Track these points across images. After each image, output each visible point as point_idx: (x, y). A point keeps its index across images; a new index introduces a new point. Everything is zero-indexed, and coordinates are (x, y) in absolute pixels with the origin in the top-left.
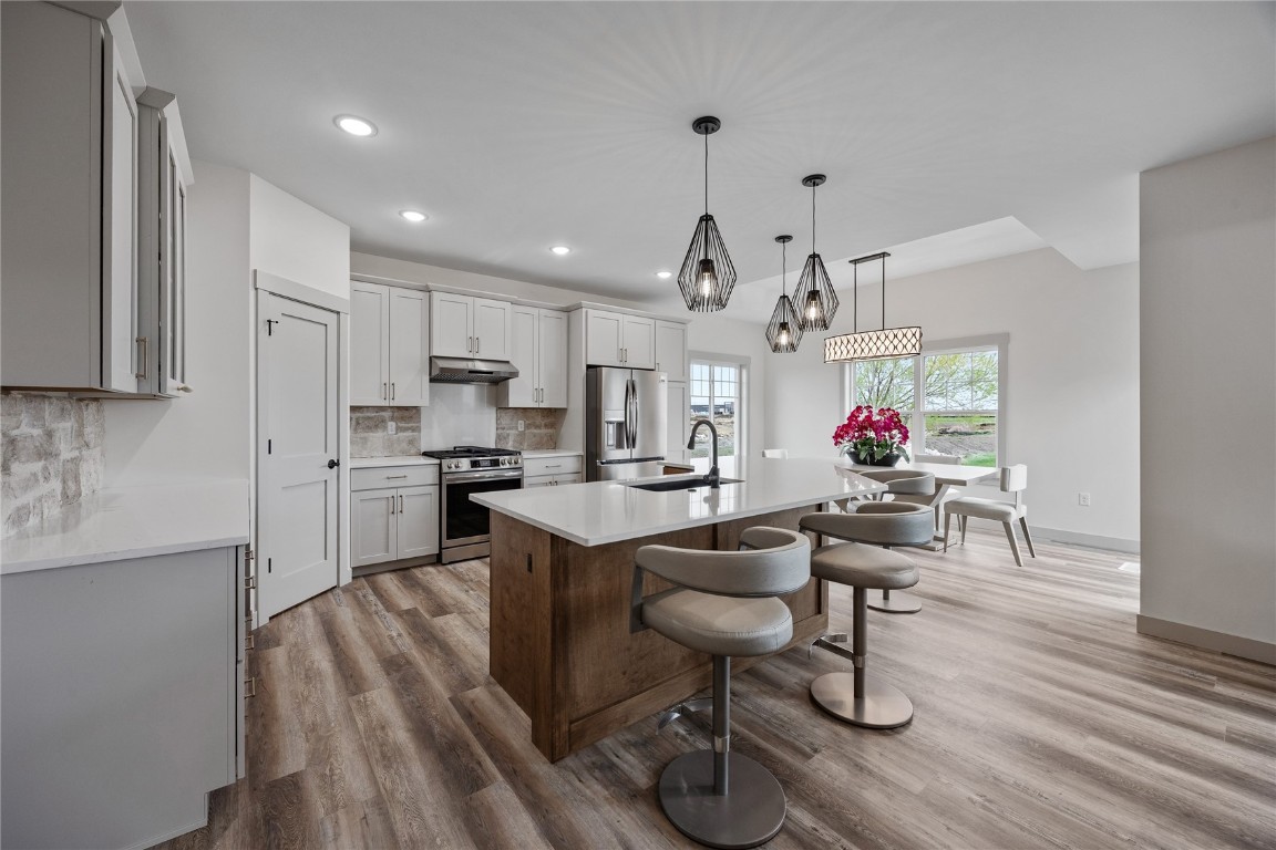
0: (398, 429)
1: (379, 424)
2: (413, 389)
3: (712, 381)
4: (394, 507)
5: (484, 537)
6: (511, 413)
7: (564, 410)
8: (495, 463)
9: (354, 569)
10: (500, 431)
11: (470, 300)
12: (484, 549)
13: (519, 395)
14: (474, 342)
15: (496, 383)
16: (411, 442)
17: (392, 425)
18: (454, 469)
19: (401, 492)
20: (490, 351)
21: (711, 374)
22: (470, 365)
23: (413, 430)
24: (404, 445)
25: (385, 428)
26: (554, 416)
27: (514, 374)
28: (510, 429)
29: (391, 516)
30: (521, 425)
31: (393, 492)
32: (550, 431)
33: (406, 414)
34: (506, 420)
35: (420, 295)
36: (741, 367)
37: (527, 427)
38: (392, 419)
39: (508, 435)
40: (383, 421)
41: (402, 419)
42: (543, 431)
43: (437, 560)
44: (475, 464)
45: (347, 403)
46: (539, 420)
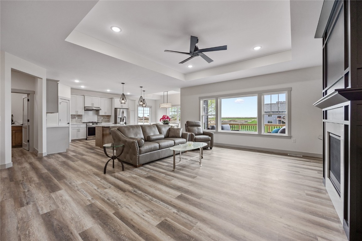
2: (81, 112)
3: (144, 111)
4: (79, 131)
5: (94, 136)
6: (100, 116)
7: (111, 116)
8: (97, 124)
9: (72, 140)
10: (98, 119)
11: (92, 97)
12: (94, 138)
13: (101, 113)
14: (93, 104)
15: (97, 111)
16: (81, 121)
18: (89, 125)
19: (80, 128)
20: (96, 106)
21: (144, 109)
22: (92, 108)
23: (81, 119)
24: (79, 121)
25: (76, 118)
26: (109, 117)
27: (101, 110)
28: (100, 119)
29: (78, 132)
30: (102, 118)
31: (78, 128)
32: (108, 119)
33: (79, 116)
34: (99, 117)
35: (83, 96)
36: (150, 108)
41: (79, 117)
42: (107, 119)
43: (86, 139)
44: (93, 124)
45: (70, 114)
46: (106, 117)
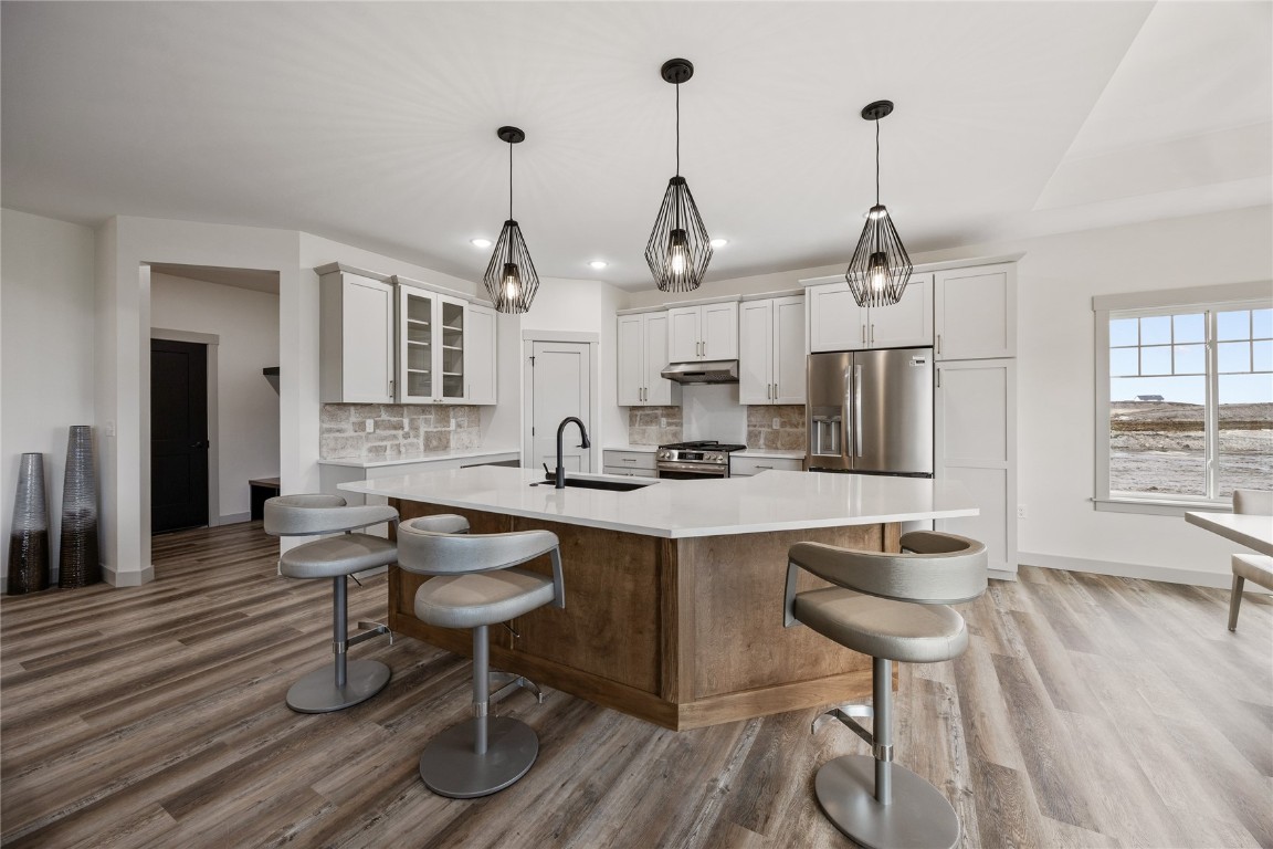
0: (669, 424)
1: (653, 420)
3: (1212, 344)
7: (804, 406)
8: (700, 457)
10: (752, 428)
11: (697, 309)
14: (701, 347)
17: (664, 421)
18: (666, 459)
20: (719, 351)
23: (676, 424)
24: (670, 437)
25: (658, 423)
28: (761, 426)
31: (628, 471)
33: (672, 412)
37: (783, 425)
38: (663, 416)
39: (760, 432)
40: (656, 418)
41: (669, 415)
44: (681, 456)
